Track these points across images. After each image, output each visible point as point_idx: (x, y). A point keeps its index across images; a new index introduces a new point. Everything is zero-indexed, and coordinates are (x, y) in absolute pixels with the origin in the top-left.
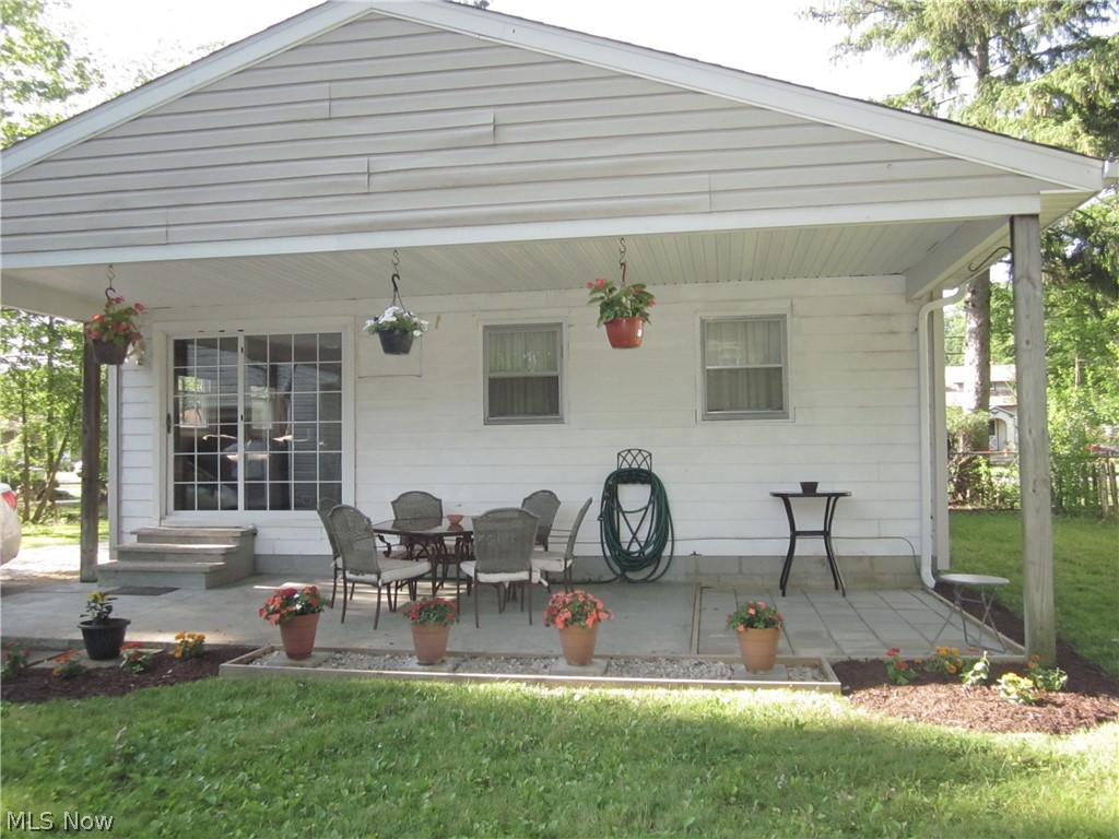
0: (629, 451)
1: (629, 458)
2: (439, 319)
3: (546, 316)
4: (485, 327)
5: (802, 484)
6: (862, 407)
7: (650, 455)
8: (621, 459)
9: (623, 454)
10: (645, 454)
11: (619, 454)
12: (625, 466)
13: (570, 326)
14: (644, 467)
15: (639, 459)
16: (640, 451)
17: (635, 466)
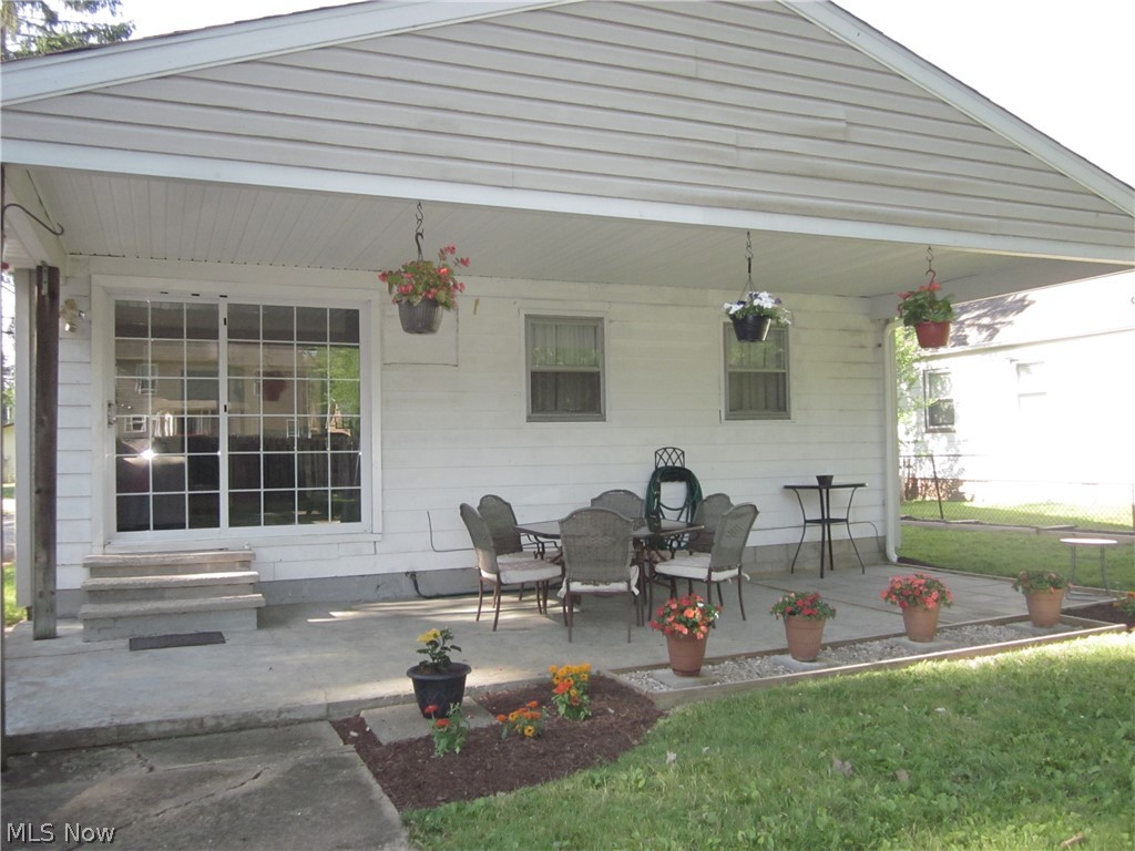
0: (665, 449)
1: (665, 457)
2: (477, 302)
3: (587, 309)
4: (527, 316)
5: (818, 477)
6: (842, 410)
7: (683, 453)
8: (658, 457)
9: (660, 453)
10: (679, 452)
11: (656, 453)
12: (662, 464)
13: (611, 321)
14: (678, 464)
15: (674, 457)
16: (674, 449)
17: (670, 464)
